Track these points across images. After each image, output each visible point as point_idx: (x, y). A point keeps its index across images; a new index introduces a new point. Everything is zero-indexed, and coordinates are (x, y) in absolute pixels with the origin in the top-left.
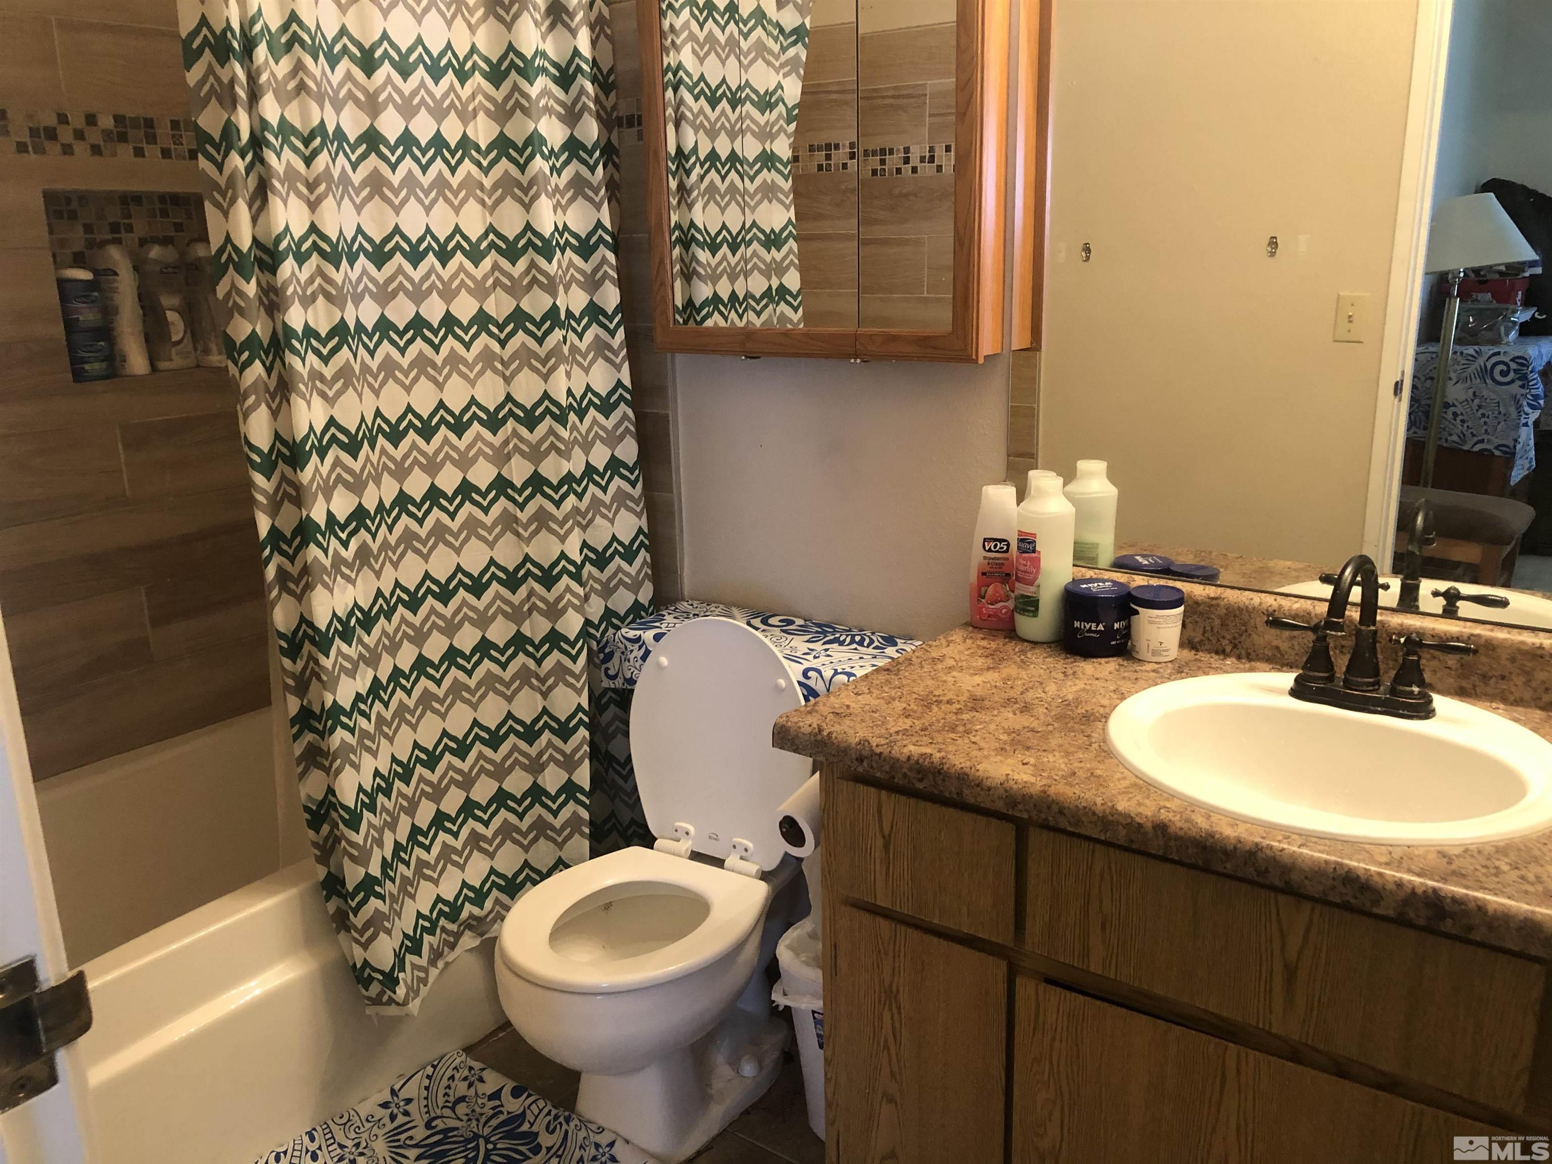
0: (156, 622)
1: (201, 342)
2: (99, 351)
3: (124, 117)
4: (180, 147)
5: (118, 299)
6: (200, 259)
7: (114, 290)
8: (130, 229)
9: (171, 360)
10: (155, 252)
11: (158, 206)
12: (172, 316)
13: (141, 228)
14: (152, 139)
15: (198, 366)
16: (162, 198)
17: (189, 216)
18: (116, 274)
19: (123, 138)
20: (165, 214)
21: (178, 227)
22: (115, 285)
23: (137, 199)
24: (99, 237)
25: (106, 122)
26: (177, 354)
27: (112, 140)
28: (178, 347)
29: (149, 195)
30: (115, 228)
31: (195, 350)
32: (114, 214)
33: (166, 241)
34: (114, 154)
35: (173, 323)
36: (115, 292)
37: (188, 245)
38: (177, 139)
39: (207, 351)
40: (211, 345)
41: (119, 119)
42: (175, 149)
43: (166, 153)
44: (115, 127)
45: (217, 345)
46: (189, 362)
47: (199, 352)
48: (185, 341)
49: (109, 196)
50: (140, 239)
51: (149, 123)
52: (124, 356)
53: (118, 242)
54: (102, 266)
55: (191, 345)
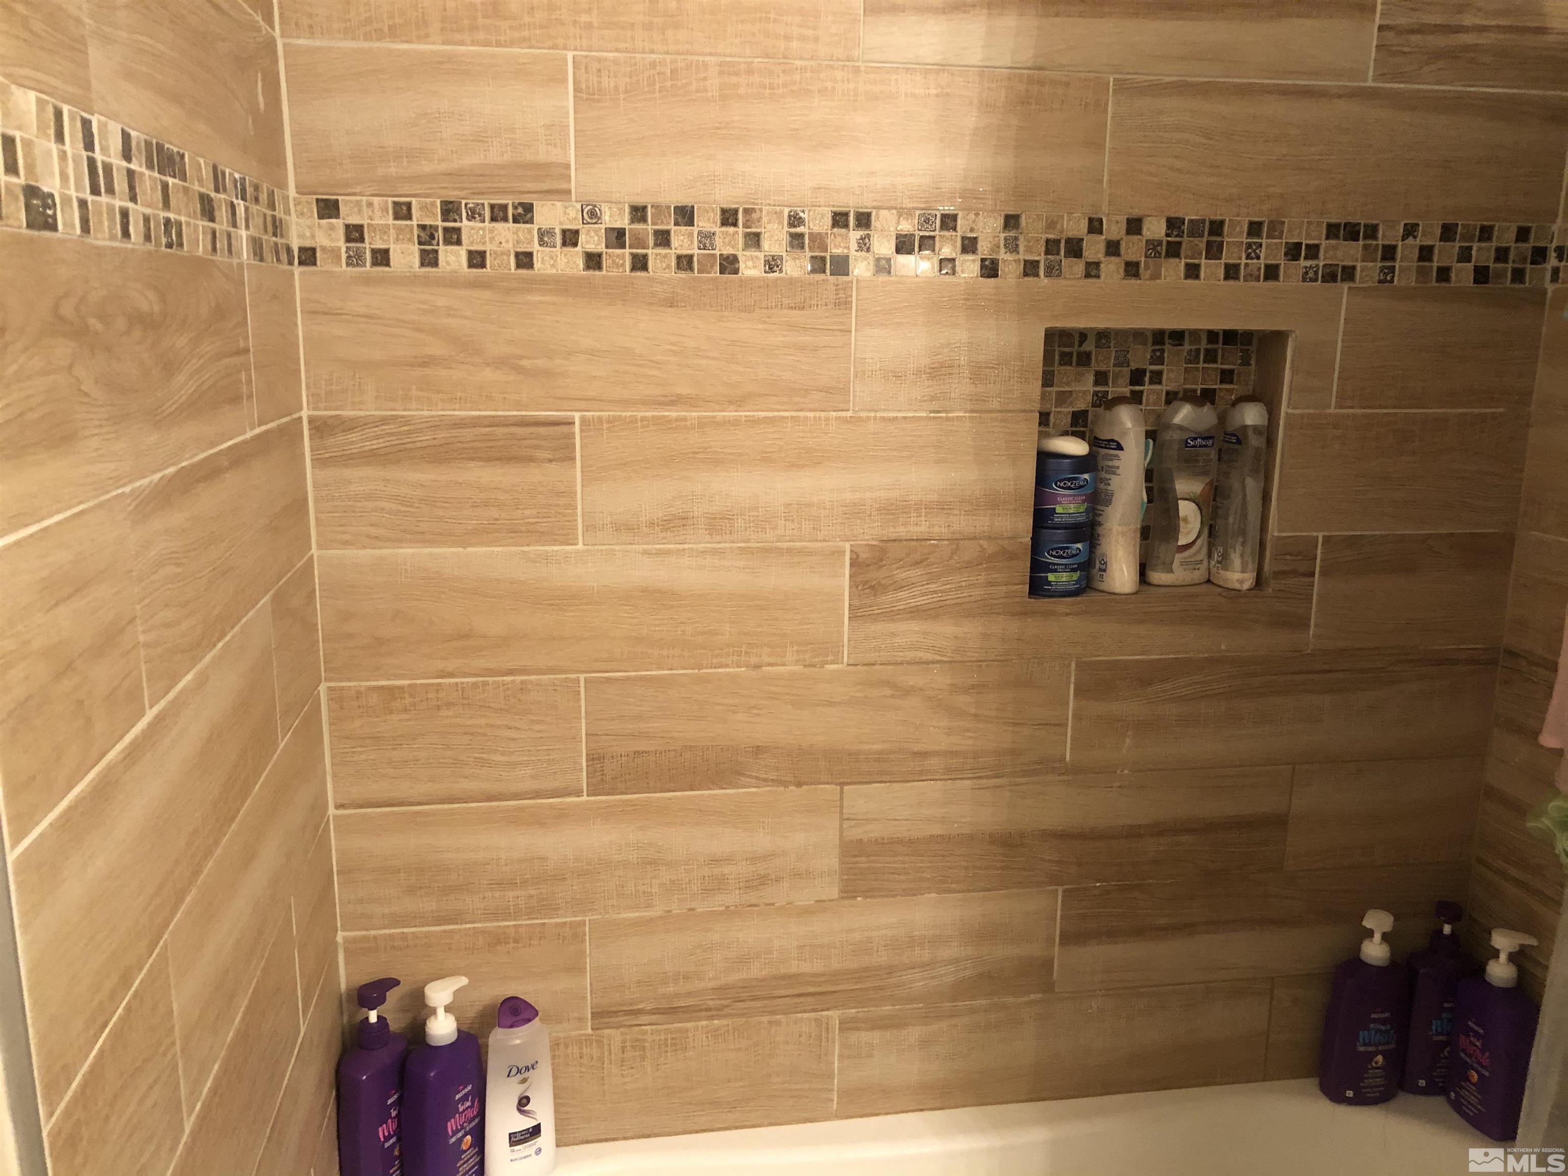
0: (1067, 939)
1: (1221, 549)
2: (1073, 556)
3: (1182, 221)
4: (1255, 261)
5: (1115, 483)
6: (1245, 427)
7: (1113, 471)
8: (1157, 378)
9: (1171, 571)
10: (1184, 414)
11: (1204, 345)
12: (1187, 509)
13: (1173, 379)
14: (1214, 251)
15: (1209, 581)
16: (1212, 336)
17: (1246, 362)
18: (1120, 447)
19: (1173, 251)
20: (1211, 357)
21: (1227, 376)
22: (1116, 463)
23: (1178, 336)
24: (1113, 390)
25: (1155, 229)
26: (1182, 563)
27: (1158, 255)
28: (1187, 553)
29: (1194, 333)
30: (1137, 377)
31: (1210, 555)
32: (1140, 357)
33: (1206, 397)
34: (1156, 276)
35: (1185, 520)
36: (1114, 473)
37: (1234, 404)
38: (1252, 251)
39: (1224, 561)
40: (1233, 556)
41: (1173, 224)
42: (1247, 265)
43: (1231, 272)
44: (1167, 235)
45: (1242, 556)
46: (1198, 575)
47: (1213, 563)
48: (1199, 542)
49: (1138, 335)
50: (1168, 393)
51: (1217, 227)
52: (1105, 563)
53: (1136, 398)
54: (1105, 435)
55: (1205, 550)
